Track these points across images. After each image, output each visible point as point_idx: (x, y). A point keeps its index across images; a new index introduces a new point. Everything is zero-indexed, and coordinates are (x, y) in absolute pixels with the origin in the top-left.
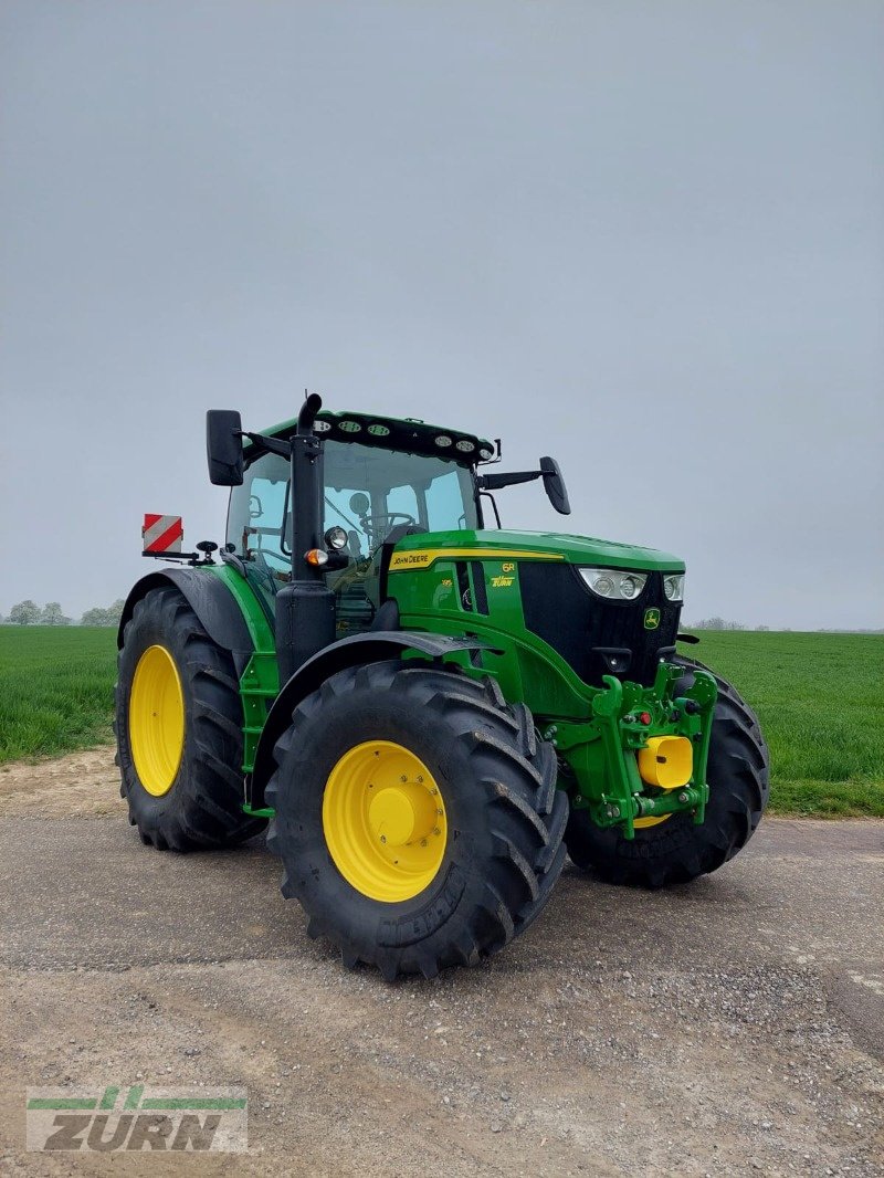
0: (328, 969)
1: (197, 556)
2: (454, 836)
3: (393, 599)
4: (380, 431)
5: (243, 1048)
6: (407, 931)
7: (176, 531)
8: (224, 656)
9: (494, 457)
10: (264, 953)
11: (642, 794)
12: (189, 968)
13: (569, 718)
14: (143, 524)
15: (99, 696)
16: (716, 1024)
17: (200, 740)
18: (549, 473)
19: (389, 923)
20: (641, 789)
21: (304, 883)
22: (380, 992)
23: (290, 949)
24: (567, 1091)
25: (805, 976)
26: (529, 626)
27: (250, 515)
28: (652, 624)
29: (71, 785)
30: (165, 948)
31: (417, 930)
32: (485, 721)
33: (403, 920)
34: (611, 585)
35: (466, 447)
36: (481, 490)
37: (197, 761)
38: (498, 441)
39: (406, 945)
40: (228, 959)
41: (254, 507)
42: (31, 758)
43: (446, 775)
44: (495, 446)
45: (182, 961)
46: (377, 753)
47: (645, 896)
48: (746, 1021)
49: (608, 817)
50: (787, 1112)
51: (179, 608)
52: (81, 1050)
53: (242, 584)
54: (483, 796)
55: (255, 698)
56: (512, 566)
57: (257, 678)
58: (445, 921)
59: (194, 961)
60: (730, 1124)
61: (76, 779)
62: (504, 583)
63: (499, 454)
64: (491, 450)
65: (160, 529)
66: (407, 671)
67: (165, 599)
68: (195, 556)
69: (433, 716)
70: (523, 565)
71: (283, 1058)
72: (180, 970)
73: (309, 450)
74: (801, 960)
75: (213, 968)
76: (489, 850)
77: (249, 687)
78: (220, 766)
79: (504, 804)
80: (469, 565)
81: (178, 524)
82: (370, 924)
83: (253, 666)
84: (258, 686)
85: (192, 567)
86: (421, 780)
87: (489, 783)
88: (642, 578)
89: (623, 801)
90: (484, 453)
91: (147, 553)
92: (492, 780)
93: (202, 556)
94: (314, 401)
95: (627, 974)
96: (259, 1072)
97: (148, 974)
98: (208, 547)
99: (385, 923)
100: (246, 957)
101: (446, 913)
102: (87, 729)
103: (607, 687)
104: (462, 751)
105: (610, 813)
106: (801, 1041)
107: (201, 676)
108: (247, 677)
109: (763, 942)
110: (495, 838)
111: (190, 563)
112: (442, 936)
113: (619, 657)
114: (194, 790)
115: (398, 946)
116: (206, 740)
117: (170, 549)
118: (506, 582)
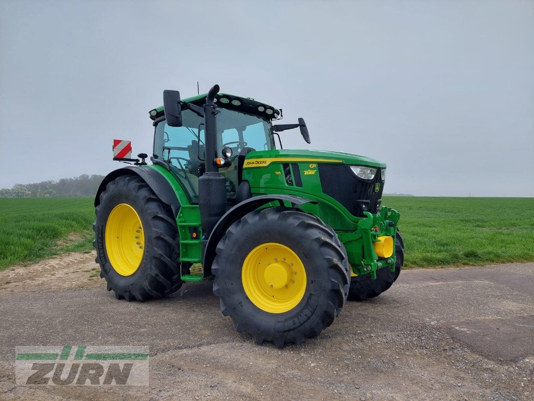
0: (248, 345)
1: (139, 161)
2: (310, 282)
3: (246, 181)
4: (236, 103)
5: (235, 382)
6: (290, 324)
7: (128, 148)
8: (167, 208)
9: (279, 117)
10: (215, 341)
11: (378, 261)
12: (185, 351)
13: (343, 230)
14: (113, 145)
15: (46, 231)
16: (417, 351)
17: (157, 247)
18: (302, 125)
19: (280, 322)
20: (377, 259)
21: (235, 308)
22: (275, 352)
23: (226, 338)
24: (378, 382)
25: (439, 329)
26: (324, 192)
27: (164, 142)
28: (377, 190)
29: (53, 275)
30: (168, 344)
31: (294, 324)
32: (322, 232)
33: (286, 320)
34: (364, 173)
35: (269, 112)
36: (274, 132)
37: (155, 258)
38: (281, 110)
39: (289, 331)
40: (201, 345)
41: (165, 137)
42: (22, 263)
43: (306, 257)
44: (280, 111)
45: (180, 348)
46: (266, 249)
47: (359, 304)
48: (426, 348)
49: (365, 271)
50: (463, 379)
51: (139, 185)
52: (160, 391)
53: (168, 173)
54: (326, 264)
55: (184, 227)
56: (315, 166)
57: (183, 218)
58: (309, 318)
59: (185, 348)
60: (446, 386)
61: (54, 272)
62: (310, 173)
63: (282, 116)
64: (278, 114)
65: (121, 147)
66: (286, 212)
67: (129, 181)
68: (138, 160)
69: (300, 231)
70: (320, 165)
71: (255, 383)
72: (180, 352)
73: (214, 110)
74: (432, 323)
75: (195, 350)
76: (329, 286)
77: (181, 222)
78: (167, 260)
79: (336, 267)
80: (290, 165)
81: (130, 144)
82: (271, 324)
83: (181, 212)
84: (185, 222)
85: (136, 166)
86: (285, 260)
87: (329, 258)
88: (375, 170)
89: (372, 264)
90: (276, 115)
91: (115, 159)
92: (329, 257)
93: (141, 161)
94: (216, 88)
95: (372, 335)
96: (249, 390)
97: (167, 356)
98: (143, 156)
99: (278, 322)
100: (209, 344)
101: (309, 315)
102: (45, 248)
103: (366, 216)
104: (315, 246)
105: (365, 269)
106: (451, 353)
107: (156, 217)
108: (179, 218)
109: (416, 318)
110: (332, 282)
111: (135, 164)
112: (307, 325)
113: (366, 204)
114: (154, 271)
115: (285, 331)
116: (160, 247)
117: (126, 157)
118: (312, 172)
